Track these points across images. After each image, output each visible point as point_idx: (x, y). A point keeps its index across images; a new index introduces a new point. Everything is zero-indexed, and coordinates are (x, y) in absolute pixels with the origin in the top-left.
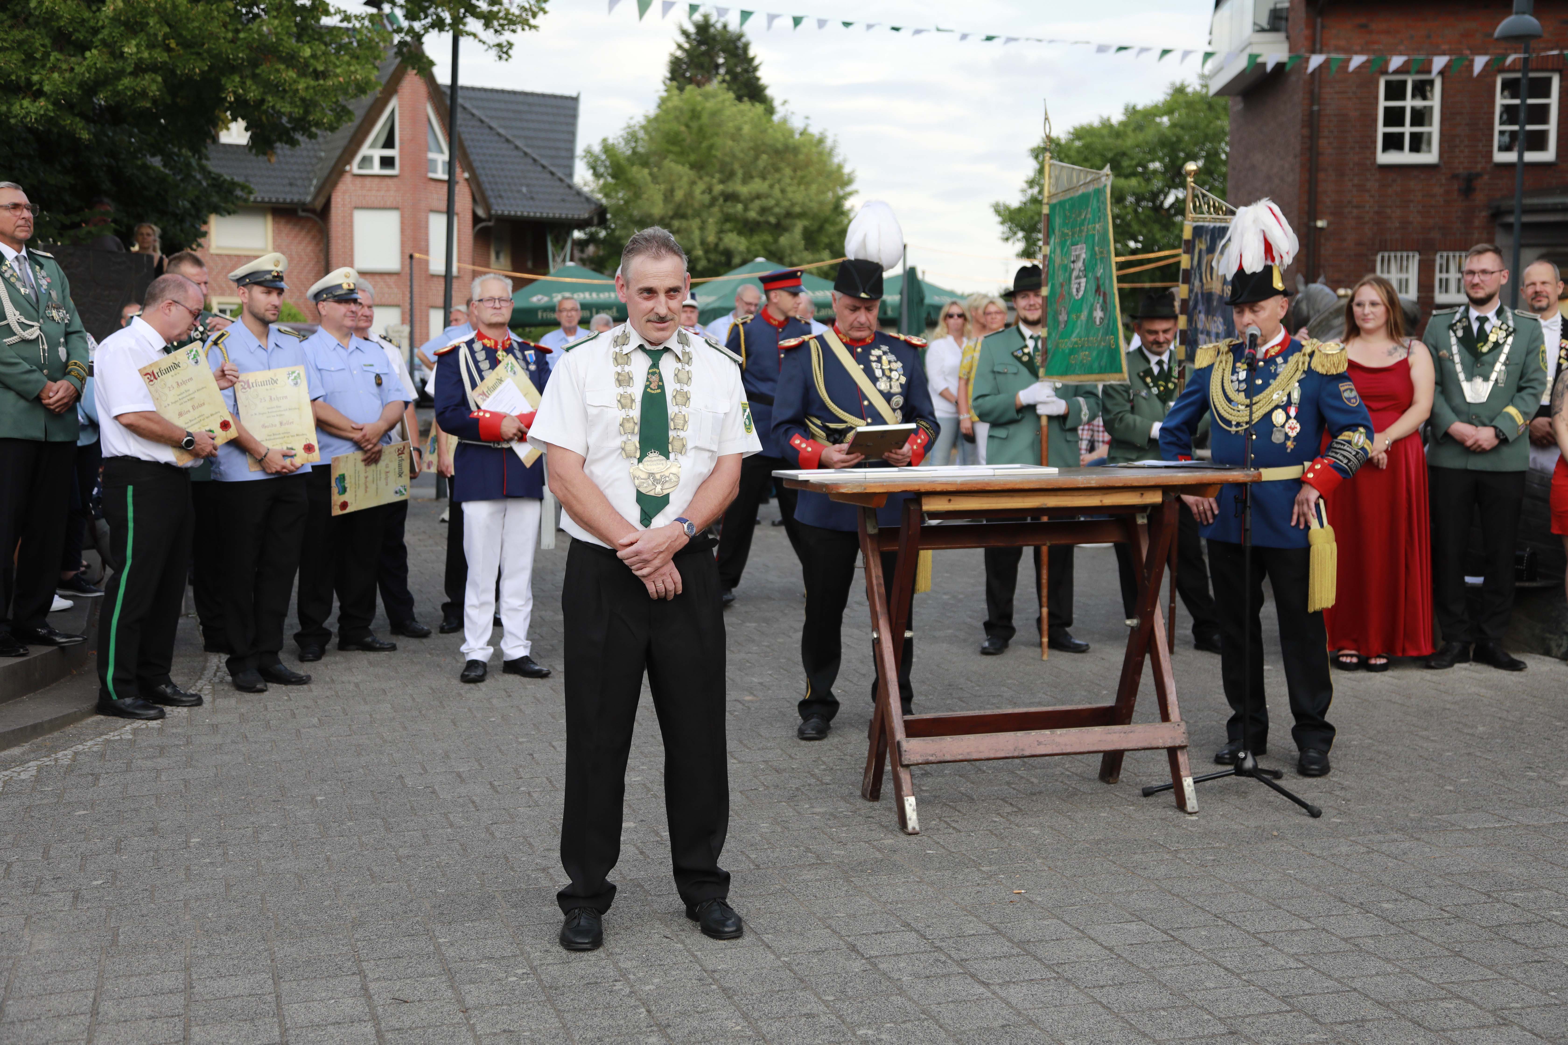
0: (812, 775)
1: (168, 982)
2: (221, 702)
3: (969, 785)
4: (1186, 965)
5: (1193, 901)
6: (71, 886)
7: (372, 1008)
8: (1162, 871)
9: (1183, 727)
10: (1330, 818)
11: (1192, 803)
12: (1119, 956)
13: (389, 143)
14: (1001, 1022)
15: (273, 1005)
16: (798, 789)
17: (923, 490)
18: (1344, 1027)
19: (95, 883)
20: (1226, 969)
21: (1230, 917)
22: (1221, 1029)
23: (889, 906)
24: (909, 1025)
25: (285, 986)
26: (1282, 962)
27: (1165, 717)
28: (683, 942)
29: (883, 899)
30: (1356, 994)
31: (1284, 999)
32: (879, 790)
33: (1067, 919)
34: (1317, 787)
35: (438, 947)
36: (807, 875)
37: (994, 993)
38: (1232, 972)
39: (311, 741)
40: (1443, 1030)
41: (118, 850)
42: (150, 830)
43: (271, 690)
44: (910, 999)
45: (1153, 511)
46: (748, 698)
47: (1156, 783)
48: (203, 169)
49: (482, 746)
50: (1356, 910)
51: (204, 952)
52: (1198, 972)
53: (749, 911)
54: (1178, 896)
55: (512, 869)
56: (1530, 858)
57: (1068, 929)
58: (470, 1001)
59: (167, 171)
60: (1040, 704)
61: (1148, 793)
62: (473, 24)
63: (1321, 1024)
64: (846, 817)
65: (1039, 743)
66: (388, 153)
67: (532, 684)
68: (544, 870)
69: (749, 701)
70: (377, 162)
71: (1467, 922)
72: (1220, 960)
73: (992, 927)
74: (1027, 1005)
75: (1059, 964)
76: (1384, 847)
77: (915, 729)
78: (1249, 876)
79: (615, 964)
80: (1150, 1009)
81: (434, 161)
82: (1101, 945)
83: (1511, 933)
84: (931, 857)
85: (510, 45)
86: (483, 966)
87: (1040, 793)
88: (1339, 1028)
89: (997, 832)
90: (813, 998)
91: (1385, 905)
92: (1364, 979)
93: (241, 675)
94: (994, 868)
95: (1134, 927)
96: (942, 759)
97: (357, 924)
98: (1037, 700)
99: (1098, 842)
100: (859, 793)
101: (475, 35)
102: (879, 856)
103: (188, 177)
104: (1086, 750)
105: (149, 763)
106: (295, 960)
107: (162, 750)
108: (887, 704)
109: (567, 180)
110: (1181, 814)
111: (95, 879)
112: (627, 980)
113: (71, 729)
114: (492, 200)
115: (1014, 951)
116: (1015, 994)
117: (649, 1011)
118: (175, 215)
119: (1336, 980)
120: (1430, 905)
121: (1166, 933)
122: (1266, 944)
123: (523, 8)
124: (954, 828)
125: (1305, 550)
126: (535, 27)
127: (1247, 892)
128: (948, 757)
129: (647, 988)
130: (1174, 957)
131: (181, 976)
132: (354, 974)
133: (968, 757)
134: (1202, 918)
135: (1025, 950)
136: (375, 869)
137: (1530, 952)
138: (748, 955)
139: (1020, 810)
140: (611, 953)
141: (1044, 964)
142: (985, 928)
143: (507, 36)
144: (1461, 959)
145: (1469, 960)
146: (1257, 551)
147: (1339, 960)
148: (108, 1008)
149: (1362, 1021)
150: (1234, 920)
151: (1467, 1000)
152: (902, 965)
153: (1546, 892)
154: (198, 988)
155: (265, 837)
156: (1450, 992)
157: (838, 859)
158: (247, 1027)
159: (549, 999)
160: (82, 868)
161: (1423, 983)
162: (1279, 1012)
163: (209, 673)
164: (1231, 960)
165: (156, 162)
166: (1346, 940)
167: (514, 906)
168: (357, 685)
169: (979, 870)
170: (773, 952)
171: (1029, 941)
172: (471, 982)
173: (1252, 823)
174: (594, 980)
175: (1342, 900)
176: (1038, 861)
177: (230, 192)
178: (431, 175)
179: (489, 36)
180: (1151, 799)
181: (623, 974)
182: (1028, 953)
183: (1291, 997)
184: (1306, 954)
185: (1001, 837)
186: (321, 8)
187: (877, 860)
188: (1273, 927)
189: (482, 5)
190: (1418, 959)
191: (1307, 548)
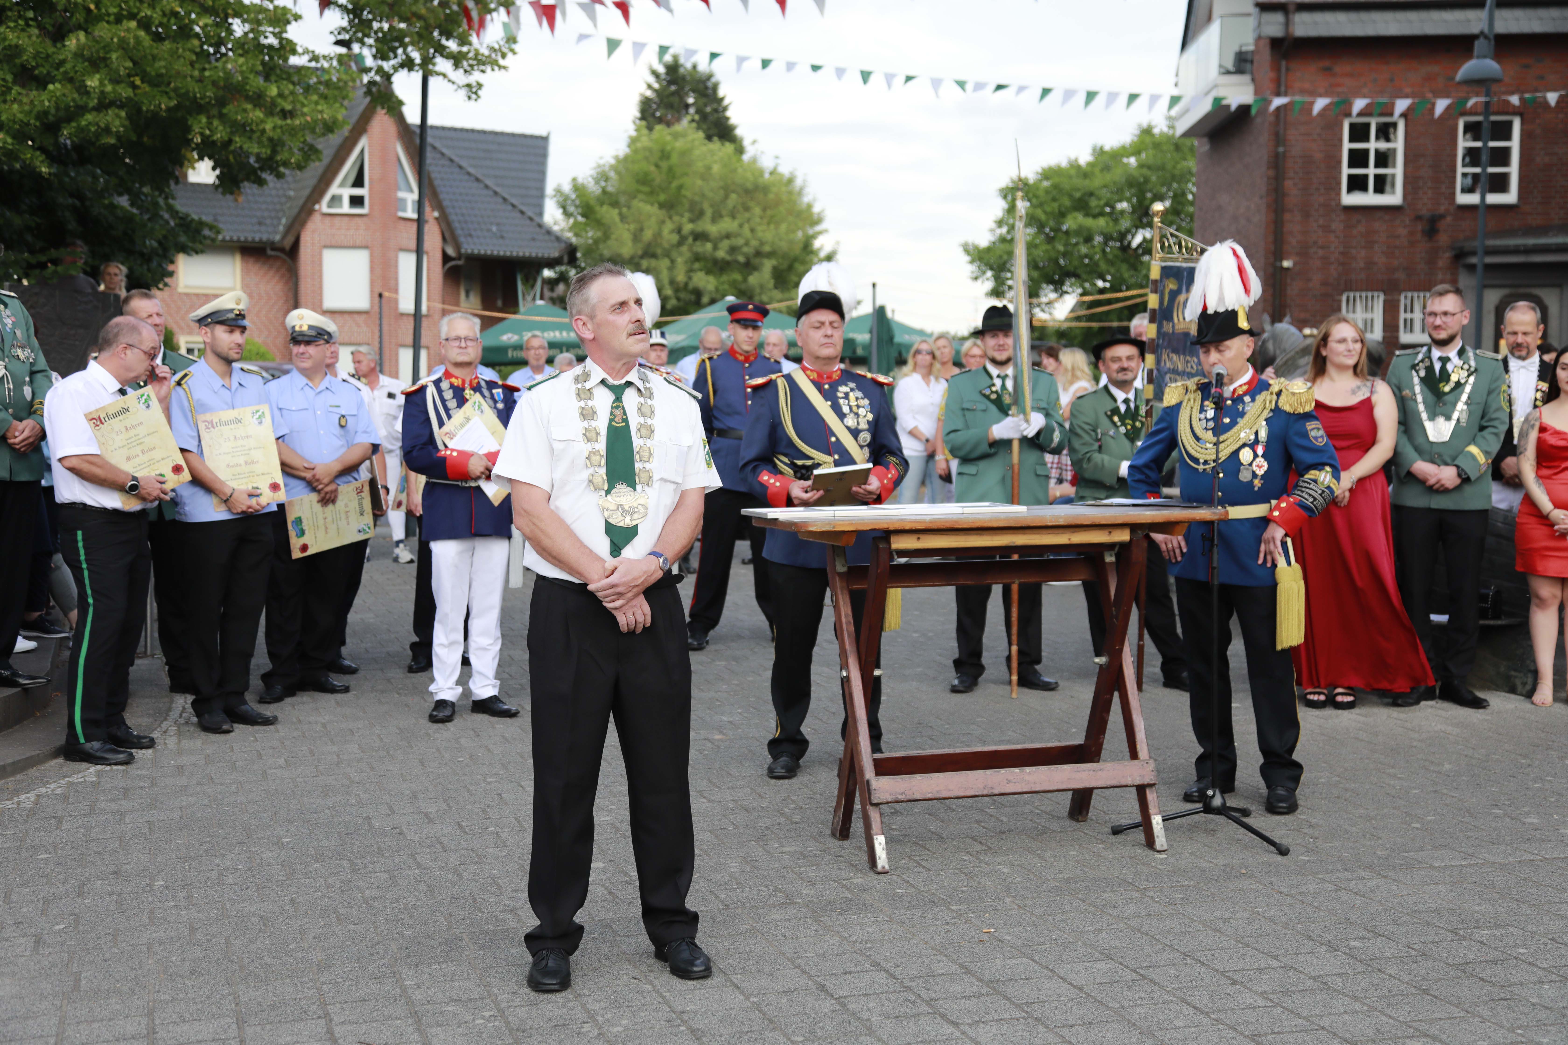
0: (782, 814)
1: (131, 1028)
2: (187, 744)
3: (939, 824)
4: (1155, 1004)
5: (1162, 939)
6: (33, 930)
8: (1130, 909)
9: (1152, 765)
10: (1299, 855)
11: (1161, 840)
12: (1089, 995)
13: (359, 182)
16: (767, 828)
17: (892, 528)
19: (57, 927)
20: (1195, 1008)
21: (1198, 955)
23: (858, 946)
25: (249, 1031)
26: (1251, 1001)
27: (1134, 755)
28: (651, 983)
29: (853, 938)
30: (1325, 1033)
32: (849, 828)
33: (1036, 958)
34: (1285, 824)
35: (404, 989)
36: (776, 915)
37: (963, 1033)
38: (1202, 1011)
39: (277, 782)
41: (80, 894)
42: (114, 873)
43: (237, 731)
45: (1122, 549)
46: (717, 737)
47: (1125, 822)
48: (171, 209)
49: (450, 787)
50: (1324, 948)
51: (167, 997)
52: (1167, 1011)
53: (718, 951)
54: (1147, 934)
55: (480, 910)
56: (1497, 896)
57: (1037, 968)
59: (135, 211)
60: (1009, 742)
61: (1117, 831)
62: (442, 64)
64: (816, 856)
65: (1009, 782)
66: (357, 192)
67: (500, 724)
68: (512, 911)
69: (718, 740)
70: (346, 201)
71: (1435, 960)
72: (1189, 999)
73: (962, 966)
75: (1028, 1004)
76: (1352, 885)
77: (884, 768)
78: (1218, 914)
79: (584, 1006)
81: (404, 201)
82: (1071, 984)
83: (1478, 970)
84: (900, 896)
85: (480, 86)
86: (450, 1008)
87: (1010, 831)
89: (966, 871)
91: (1353, 943)
92: (1332, 1017)
93: (206, 716)
94: (964, 907)
95: (1103, 966)
96: (911, 797)
97: (324, 966)
98: (1007, 738)
99: (1067, 881)
100: (828, 832)
101: (444, 76)
102: (849, 895)
103: (155, 216)
104: (1055, 788)
105: (113, 806)
106: (260, 1004)
107: (126, 792)
108: (856, 743)
109: (537, 219)
110: (1151, 852)
111: (57, 924)
112: (595, 1021)
113: (33, 772)
114: (462, 239)
115: (984, 991)
116: (984, 1034)
118: (142, 255)
119: (1304, 1018)
120: (1397, 943)
121: (1135, 971)
122: (1235, 982)
123: (492, 49)
124: (924, 867)
125: (1272, 588)
126: (505, 68)
128: (918, 796)
129: (615, 1029)
130: (1143, 995)
131: (144, 1021)
132: (319, 1017)
133: (938, 796)
134: (1171, 957)
135: (995, 989)
136: (342, 911)
137: (1496, 990)
138: (717, 996)
139: (990, 848)
140: (579, 995)
141: (1014, 1003)
142: (954, 968)
143: (476, 76)
144: (1428, 997)
145: (1436, 997)
146: (1225, 589)
147: (1307, 999)
150: (1203, 959)
152: (871, 1005)
153: (1512, 929)
154: (161, 1033)
155: (230, 879)
156: (1417, 1030)
157: (807, 899)
160: (44, 913)
161: (1391, 1021)
163: (174, 714)
164: (1199, 999)
165: (123, 201)
166: (1314, 978)
167: (482, 948)
168: (324, 725)
169: (948, 909)
170: (742, 993)
171: (998, 980)
172: (438, 1025)
173: (1221, 861)
174: (561, 1022)
175: (1310, 938)
176: (1008, 900)
177: (198, 231)
178: (401, 214)
179: (458, 76)
180: (1120, 837)
181: (591, 1016)
182: (998, 993)
183: (1260, 1035)
184: (1274, 992)
185: (970, 876)
186: (287, 47)
187: (846, 900)
188: (1242, 964)
189: (452, 45)
190: (1386, 997)
191: (1274, 586)
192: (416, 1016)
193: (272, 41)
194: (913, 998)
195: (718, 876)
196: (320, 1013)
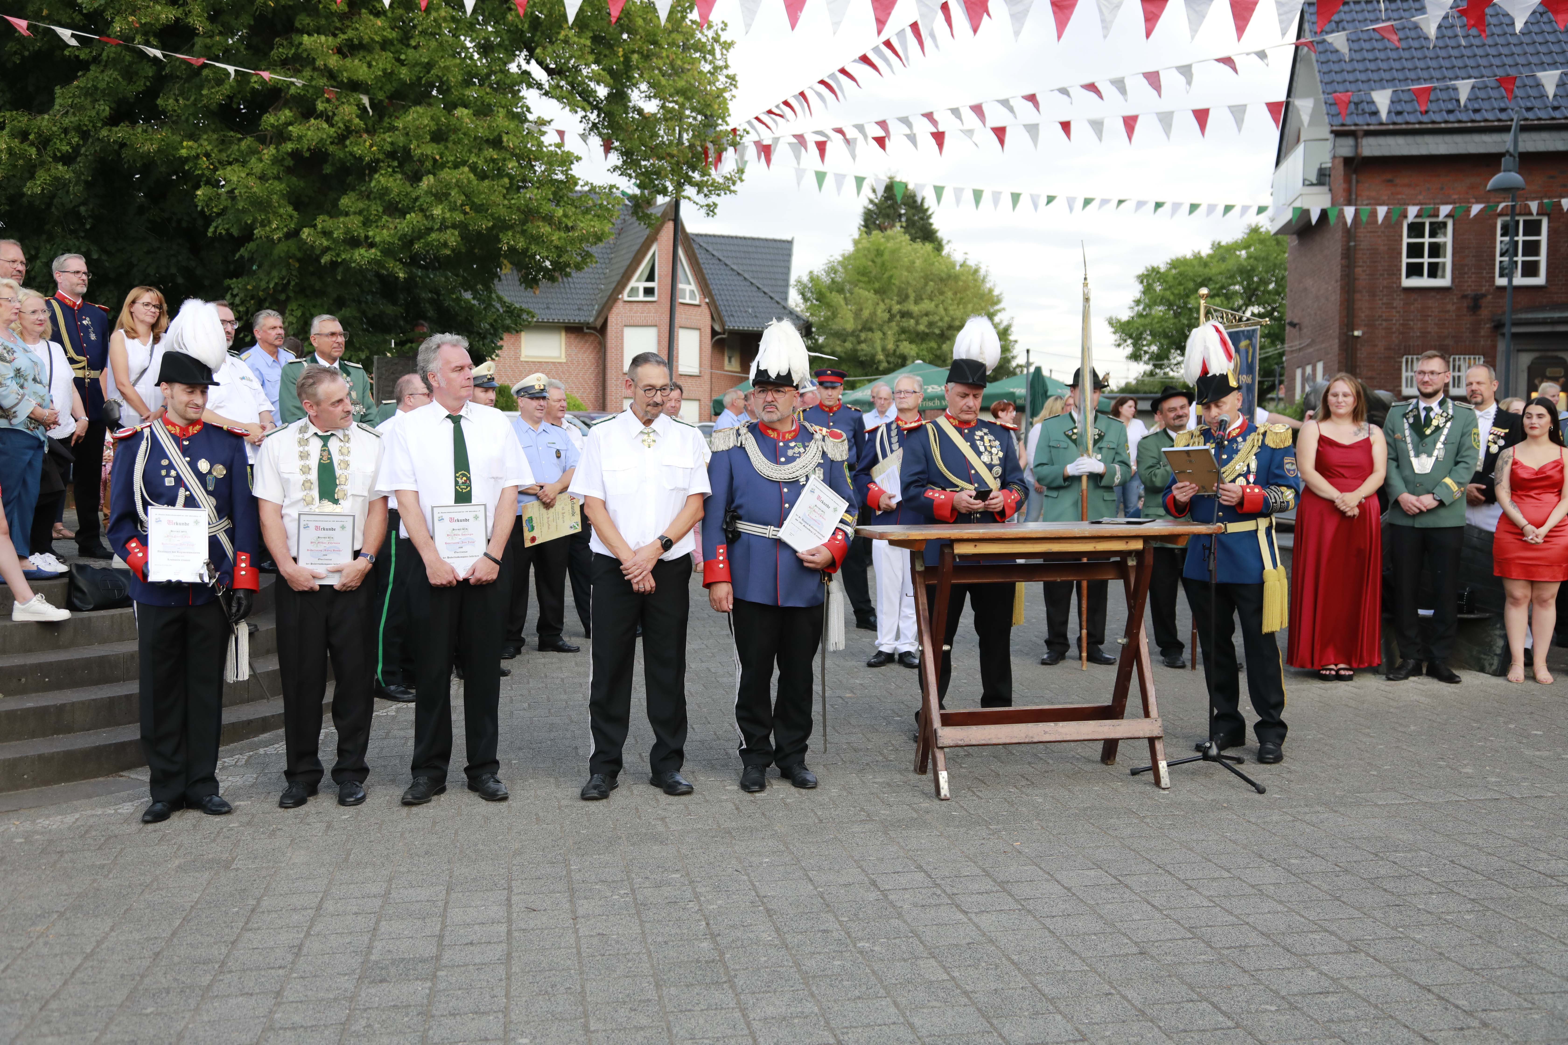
1: (374, 889)
3: (999, 764)
4: (1123, 903)
5: (1144, 854)
7: (509, 913)
8: (1129, 831)
9: (1160, 722)
10: (1273, 794)
11: (1165, 780)
12: (1074, 894)
13: (651, 278)
14: (968, 940)
15: (441, 909)
16: (867, 764)
18: (1228, 951)
20: (1153, 906)
21: (1169, 867)
22: (1135, 950)
23: (911, 853)
24: (897, 941)
25: (453, 896)
26: (1198, 902)
27: (1147, 714)
28: (748, 875)
29: (908, 848)
30: (1247, 927)
31: (1190, 929)
32: (924, 767)
33: (1043, 866)
35: (569, 872)
36: (856, 828)
37: (970, 919)
38: (1157, 909)
40: (1306, 955)
44: (905, 922)
47: (1143, 766)
50: (1269, 864)
51: (405, 869)
52: (1130, 908)
54: (1134, 850)
55: (640, 818)
56: (1419, 827)
57: (1041, 873)
58: (581, 912)
61: (1134, 773)
62: (690, 191)
63: (1212, 948)
64: (898, 786)
65: (1046, 733)
66: (650, 285)
68: (663, 819)
70: (641, 291)
71: (1353, 875)
72: (1151, 899)
73: (984, 870)
74: (992, 928)
75: (1026, 899)
76: (1307, 817)
77: (948, 720)
78: (1194, 837)
79: (694, 889)
80: (1085, 934)
81: (684, 290)
82: (1063, 886)
83: (1384, 883)
84: (954, 817)
85: (715, 205)
86: (597, 887)
87: (1052, 771)
88: (1225, 952)
89: (1010, 800)
90: (831, 918)
91: (1293, 861)
92: (1257, 916)
94: (1000, 826)
95: (1092, 873)
96: (969, 743)
97: (518, 853)
99: (1085, 809)
100: (912, 768)
101: (689, 198)
102: (915, 815)
106: (466, 878)
109: (783, 303)
110: (1155, 789)
112: (699, 901)
114: (726, 319)
115: (994, 889)
116: (985, 921)
117: (708, 924)
119: (1235, 916)
120: (1328, 861)
121: (1115, 878)
122: (1190, 888)
123: (726, 179)
124: (978, 796)
125: (1260, 585)
126: (734, 192)
127: (1191, 850)
128: (974, 742)
129: (712, 907)
130: (1116, 896)
131: (385, 885)
132: (504, 889)
133: (989, 742)
134: (1147, 868)
135: (1003, 888)
136: (541, 814)
137: (1394, 898)
139: (1033, 783)
140: (693, 881)
141: (1015, 899)
142: (978, 871)
143: (714, 198)
144: (1338, 903)
145: (1344, 903)
148: (329, 906)
149: (1246, 946)
150: (1172, 870)
151: (1332, 933)
152: (906, 896)
153: (1422, 853)
154: (394, 894)
156: (1320, 926)
157: (883, 817)
158: (419, 923)
159: (638, 913)
161: (1302, 920)
162: (1182, 939)
164: (1158, 900)
166: (1253, 886)
167: (633, 844)
168: (562, 680)
169: (988, 828)
170: (813, 884)
171: (1008, 882)
172: (586, 898)
173: (1210, 797)
174: (674, 900)
175: (1261, 856)
176: (1035, 822)
178: (683, 301)
179: (701, 199)
180: (1137, 778)
181: (697, 896)
182: (1005, 890)
183: (1196, 928)
184: (1219, 896)
185: (1012, 804)
186: (572, 181)
187: (912, 819)
188: (1200, 875)
189: (696, 176)
190: (1305, 902)
191: (1261, 584)
192: (572, 891)
193: (560, 177)
194: (939, 892)
195: (820, 799)
196: (505, 886)
